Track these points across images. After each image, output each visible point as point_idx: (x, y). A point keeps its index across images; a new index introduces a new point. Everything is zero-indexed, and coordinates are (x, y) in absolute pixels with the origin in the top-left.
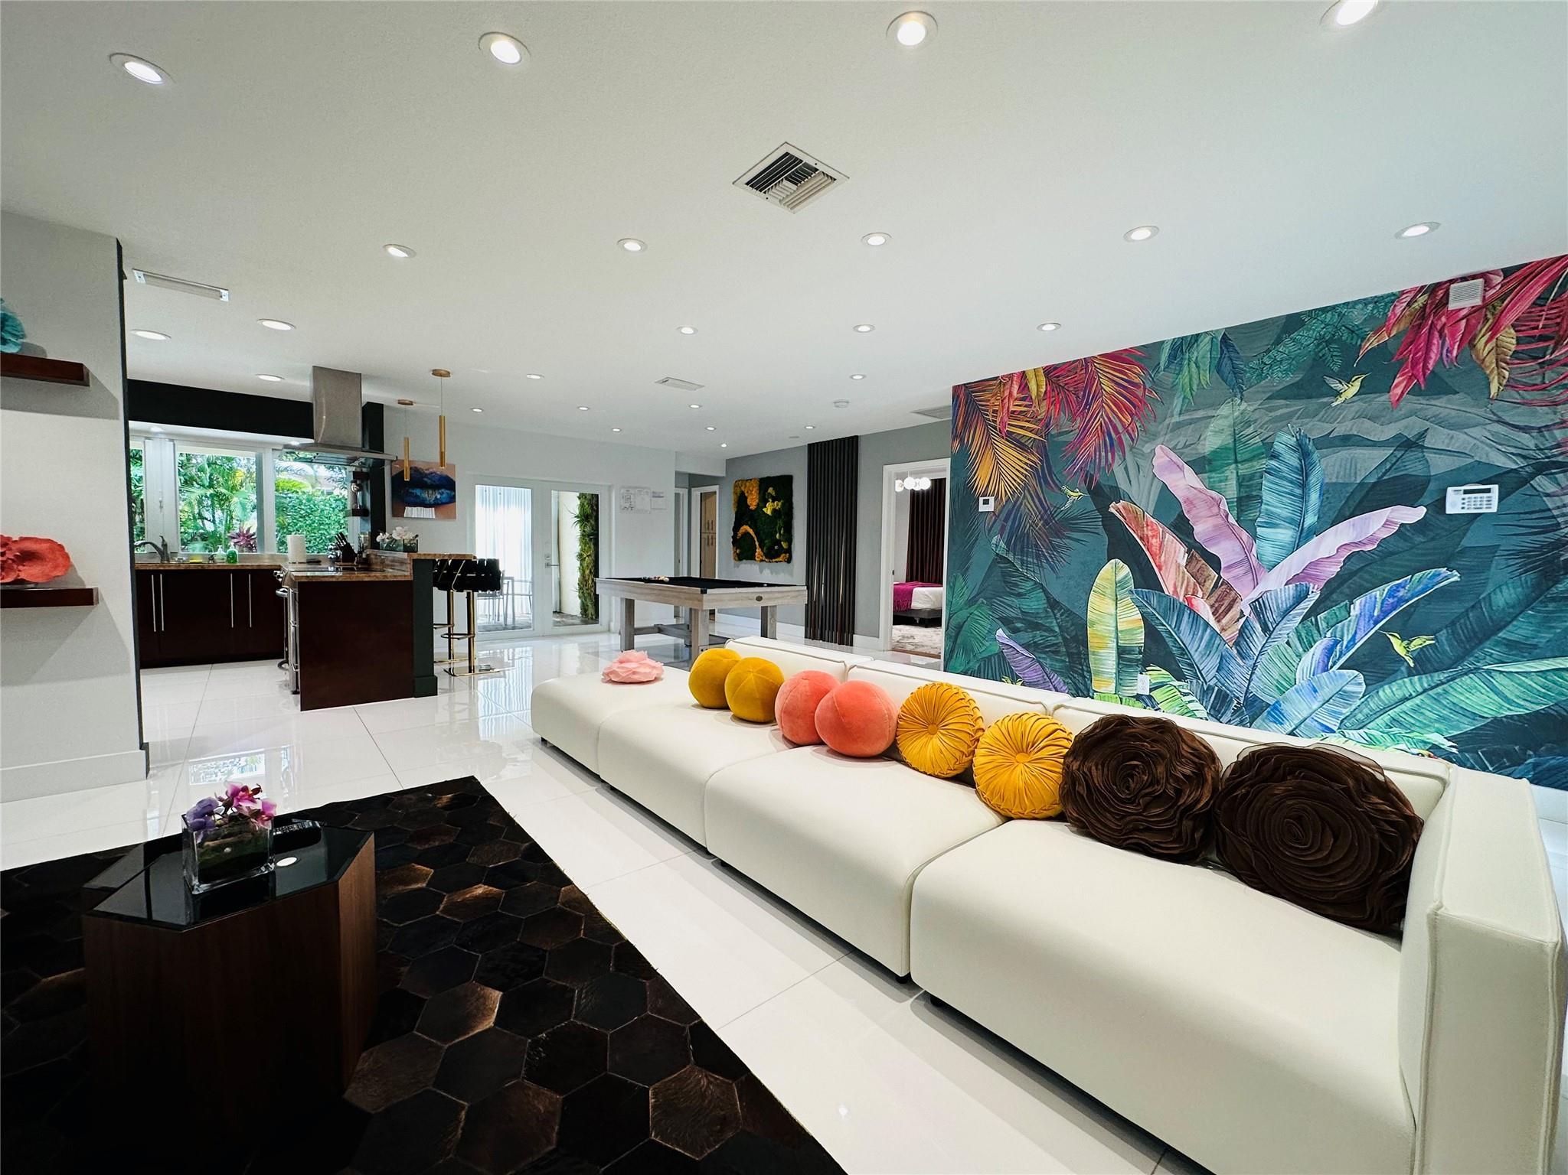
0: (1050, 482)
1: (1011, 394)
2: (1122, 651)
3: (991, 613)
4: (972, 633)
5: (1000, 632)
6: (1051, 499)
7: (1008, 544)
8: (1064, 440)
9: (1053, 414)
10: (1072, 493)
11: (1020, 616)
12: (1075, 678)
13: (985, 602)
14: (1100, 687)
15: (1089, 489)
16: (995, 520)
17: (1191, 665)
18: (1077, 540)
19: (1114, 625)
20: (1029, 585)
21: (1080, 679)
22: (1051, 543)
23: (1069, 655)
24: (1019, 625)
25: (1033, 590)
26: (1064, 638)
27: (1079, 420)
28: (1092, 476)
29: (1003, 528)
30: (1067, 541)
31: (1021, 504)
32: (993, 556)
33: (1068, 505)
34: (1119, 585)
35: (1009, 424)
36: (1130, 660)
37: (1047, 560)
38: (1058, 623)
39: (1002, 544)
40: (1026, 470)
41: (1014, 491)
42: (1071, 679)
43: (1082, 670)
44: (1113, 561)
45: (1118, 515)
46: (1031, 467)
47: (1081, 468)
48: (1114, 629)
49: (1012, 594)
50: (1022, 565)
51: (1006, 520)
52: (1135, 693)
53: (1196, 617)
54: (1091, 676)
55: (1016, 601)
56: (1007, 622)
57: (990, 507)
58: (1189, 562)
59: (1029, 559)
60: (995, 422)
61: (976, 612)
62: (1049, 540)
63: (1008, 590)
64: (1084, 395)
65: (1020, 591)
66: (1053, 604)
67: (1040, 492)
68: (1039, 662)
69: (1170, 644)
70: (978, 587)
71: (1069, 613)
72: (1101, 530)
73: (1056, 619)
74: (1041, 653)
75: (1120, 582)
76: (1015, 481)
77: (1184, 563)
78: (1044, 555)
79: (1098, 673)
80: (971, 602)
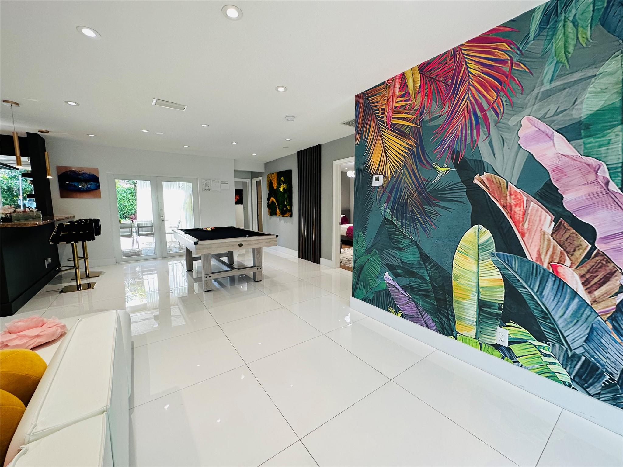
0: (424, 160)
1: (394, 93)
2: (482, 305)
3: (381, 261)
4: (369, 273)
5: (387, 275)
6: (424, 174)
7: (392, 210)
8: (434, 124)
9: (426, 104)
10: (441, 169)
11: (400, 265)
12: (441, 318)
13: (377, 251)
14: (462, 330)
15: (455, 164)
16: (384, 193)
17: (554, 330)
18: (445, 208)
19: (476, 281)
20: (407, 242)
21: (446, 320)
22: (424, 210)
23: (437, 300)
24: (400, 271)
25: (409, 246)
26: (433, 286)
27: (447, 104)
28: (458, 152)
29: (389, 198)
30: (437, 209)
31: (401, 179)
32: (382, 219)
33: (437, 179)
34: (482, 247)
35: (393, 118)
36: (490, 313)
37: (421, 223)
38: (429, 274)
39: (388, 210)
40: (405, 152)
41: (396, 170)
42: (438, 319)
43: (447, 313)
44: (476, 226)
45: (481, 185)
46: (409, 149)
47: (449, 147)
48: (475, 285)
49: (396, 248)
50: (402, 227)
51: (391, 192)
52: (494, 342)
53: (562, 285)
54: (454, 319)
55: (398, 253)
56: (391, 268)
57: (380, 183)
58: (556, 231)
59: (407, 222)
60: (383, 117)
61: (371, 259)
62: (422, 207)
63: (392, 245)
64: (452, 83)
65: (401, 246)
66: (425, 258)
67: (415, 169)
68: (414, 301)
69: (532, 306)
70: (372, 241)
71: (436, 266)
72: (466, 199)
73: (427, 270)
74: (415, 295)
75: (482, 245)
76: (397, 161)
77: (550, 231)
78: (419, 220)
79: (460, 319)
80: (368, 251)
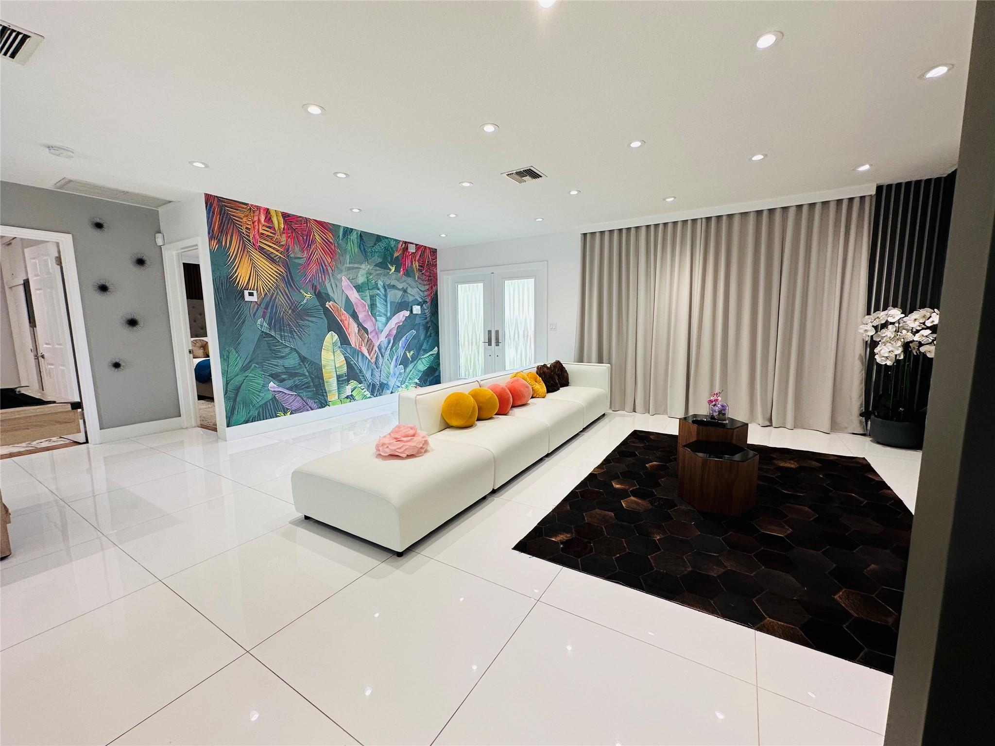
0: (293, 286)
1: (259, 220)
2: (338, 377)
3: (263, 373)
4: (249, 390)
5: (271, 384)
6: (295, 297)
7: (269, 324)
8: (299, 262)
9: (290, 244)
10: (306, 295)
11: (284, 370)
12: (319, 398)
13: (256, 365)
14: (332, 398)
15: (315, 293)
16: (258, 308)
17: (363, 376)
18: (312, 322)
19: (334, 365)
20: (287, 350)
21: (322, 398)
22: (298, 324)
23: (315, 386)
24: (284, 377)
25: (290, 353)
26: (312, 378)
27: (305, 252)
28: (316, 286)
29: (264, 314)
30: (307, 322)
31: (276, 297)
32: (259, 333)
33: (305, 301)
34: (334, 344)
35: (260, 241)
36: (342, 381)
37: (297, 334)
38: (307, 370)
39: (265, 324)
40: (277, 276)
41: (269, 289)
42: (318, 399)
43: (323, 392)
44: (330, 332)
45: (330, 309)
46: (279, 274)
47: (310, 281)
48: (334, 367)
49: (278, 357)
50: (281, 338)
51: (266, 308)
52: (346, 396)
53: (363, 355)
54: (327, 394)
55: (280, 362)
56: (275, 377)
57: (254, 298)
58: (358, 331)
59: (285, 334)
60: (249, 236)
61: (250, 375)
62: (297, 322)
63: (274, 355)
64: (307, 239)
65: (282, 354)
66: (303, 359)
67: (287, 291)
68: (299, 395)
69: (356, 369)
70: (250, 356)
71: (312, 363)
72: (323, 316)
73: (306, 368)
74: (300, 390)
75: (334, 343)
76: (270, 282)
77: (357, 332)
78: (295, 331)
79: (330, 391)
80: (245, 368)
